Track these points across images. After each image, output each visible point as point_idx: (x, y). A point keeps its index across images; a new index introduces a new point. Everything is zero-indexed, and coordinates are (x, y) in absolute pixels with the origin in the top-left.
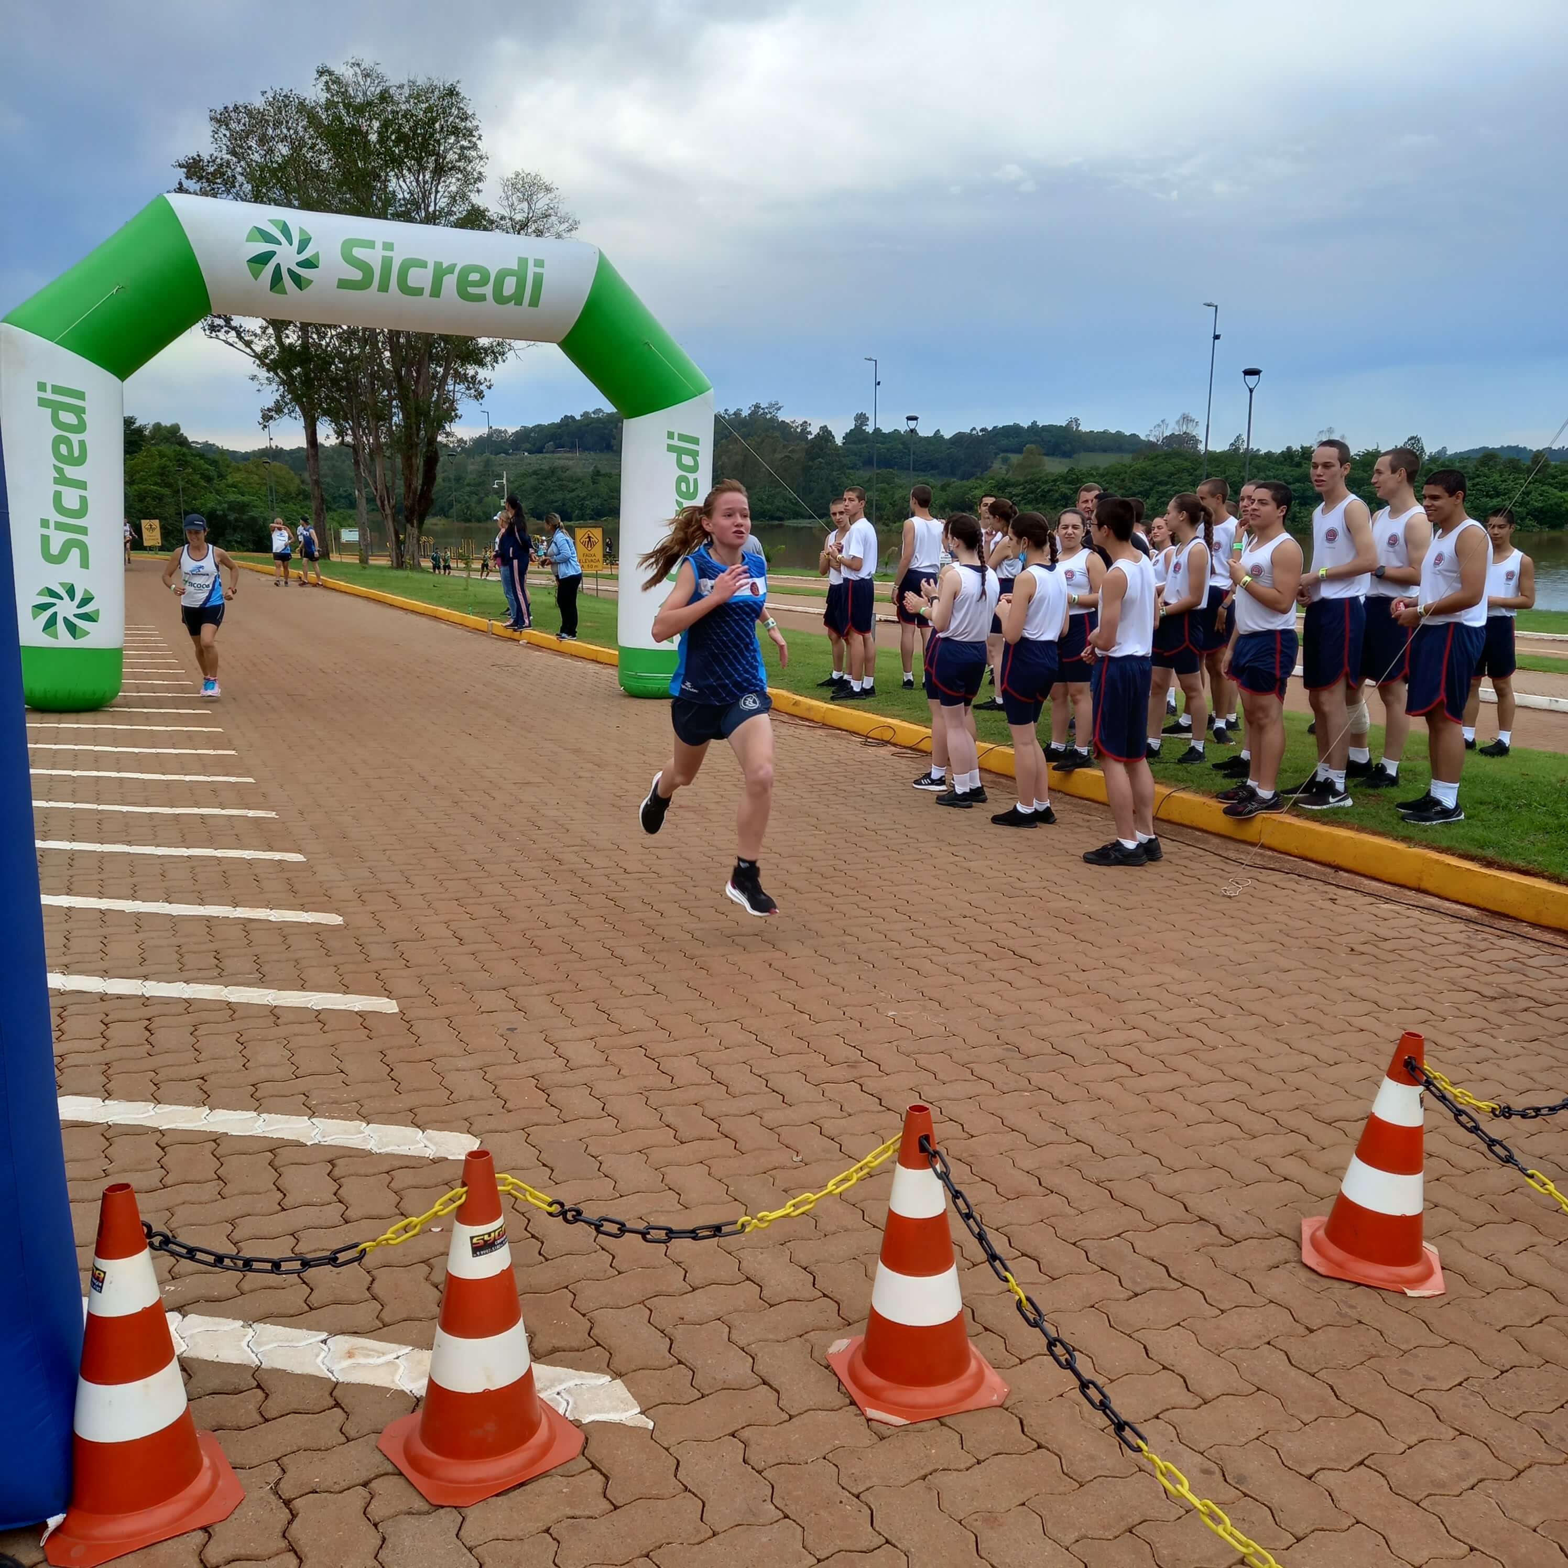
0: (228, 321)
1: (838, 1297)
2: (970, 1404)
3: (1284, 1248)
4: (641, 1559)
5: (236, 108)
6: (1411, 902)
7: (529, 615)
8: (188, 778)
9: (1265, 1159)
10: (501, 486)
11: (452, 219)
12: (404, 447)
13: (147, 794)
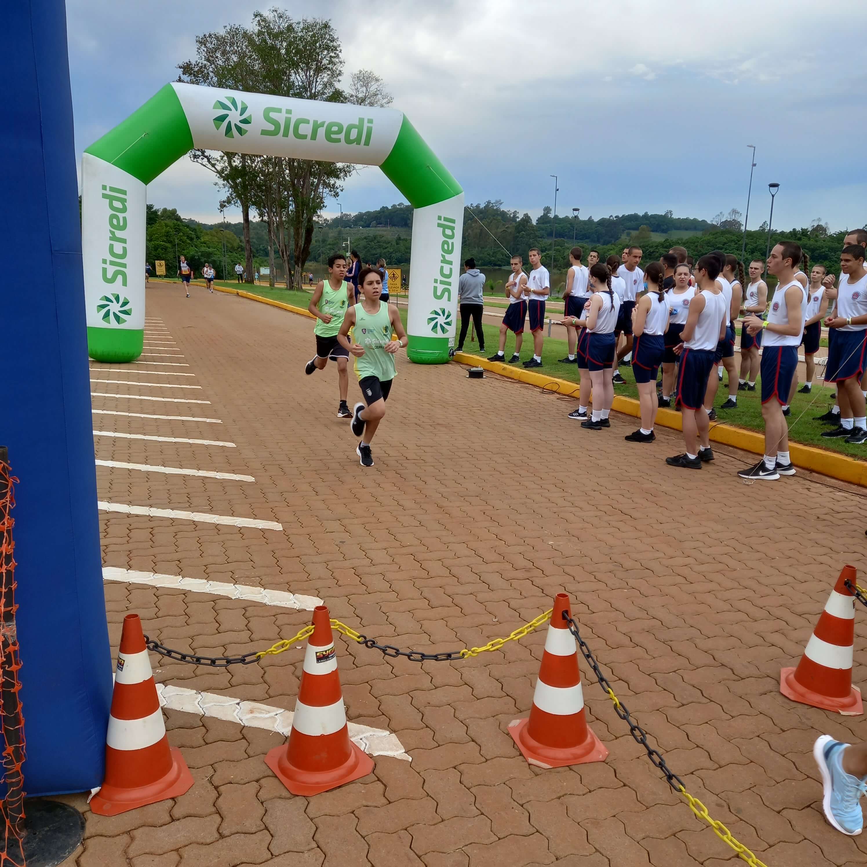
0: (203, 152)
1: (515, 697)
2: (586, 759)
3: (770, 684)
4: (402, 831)
5: (210, 35)
6: (854, 492)
8: (176, 400)
9: (762, 634)
10: (347, 245)
11: (324, 97)
12: (295, 223)
13: (155, 408)
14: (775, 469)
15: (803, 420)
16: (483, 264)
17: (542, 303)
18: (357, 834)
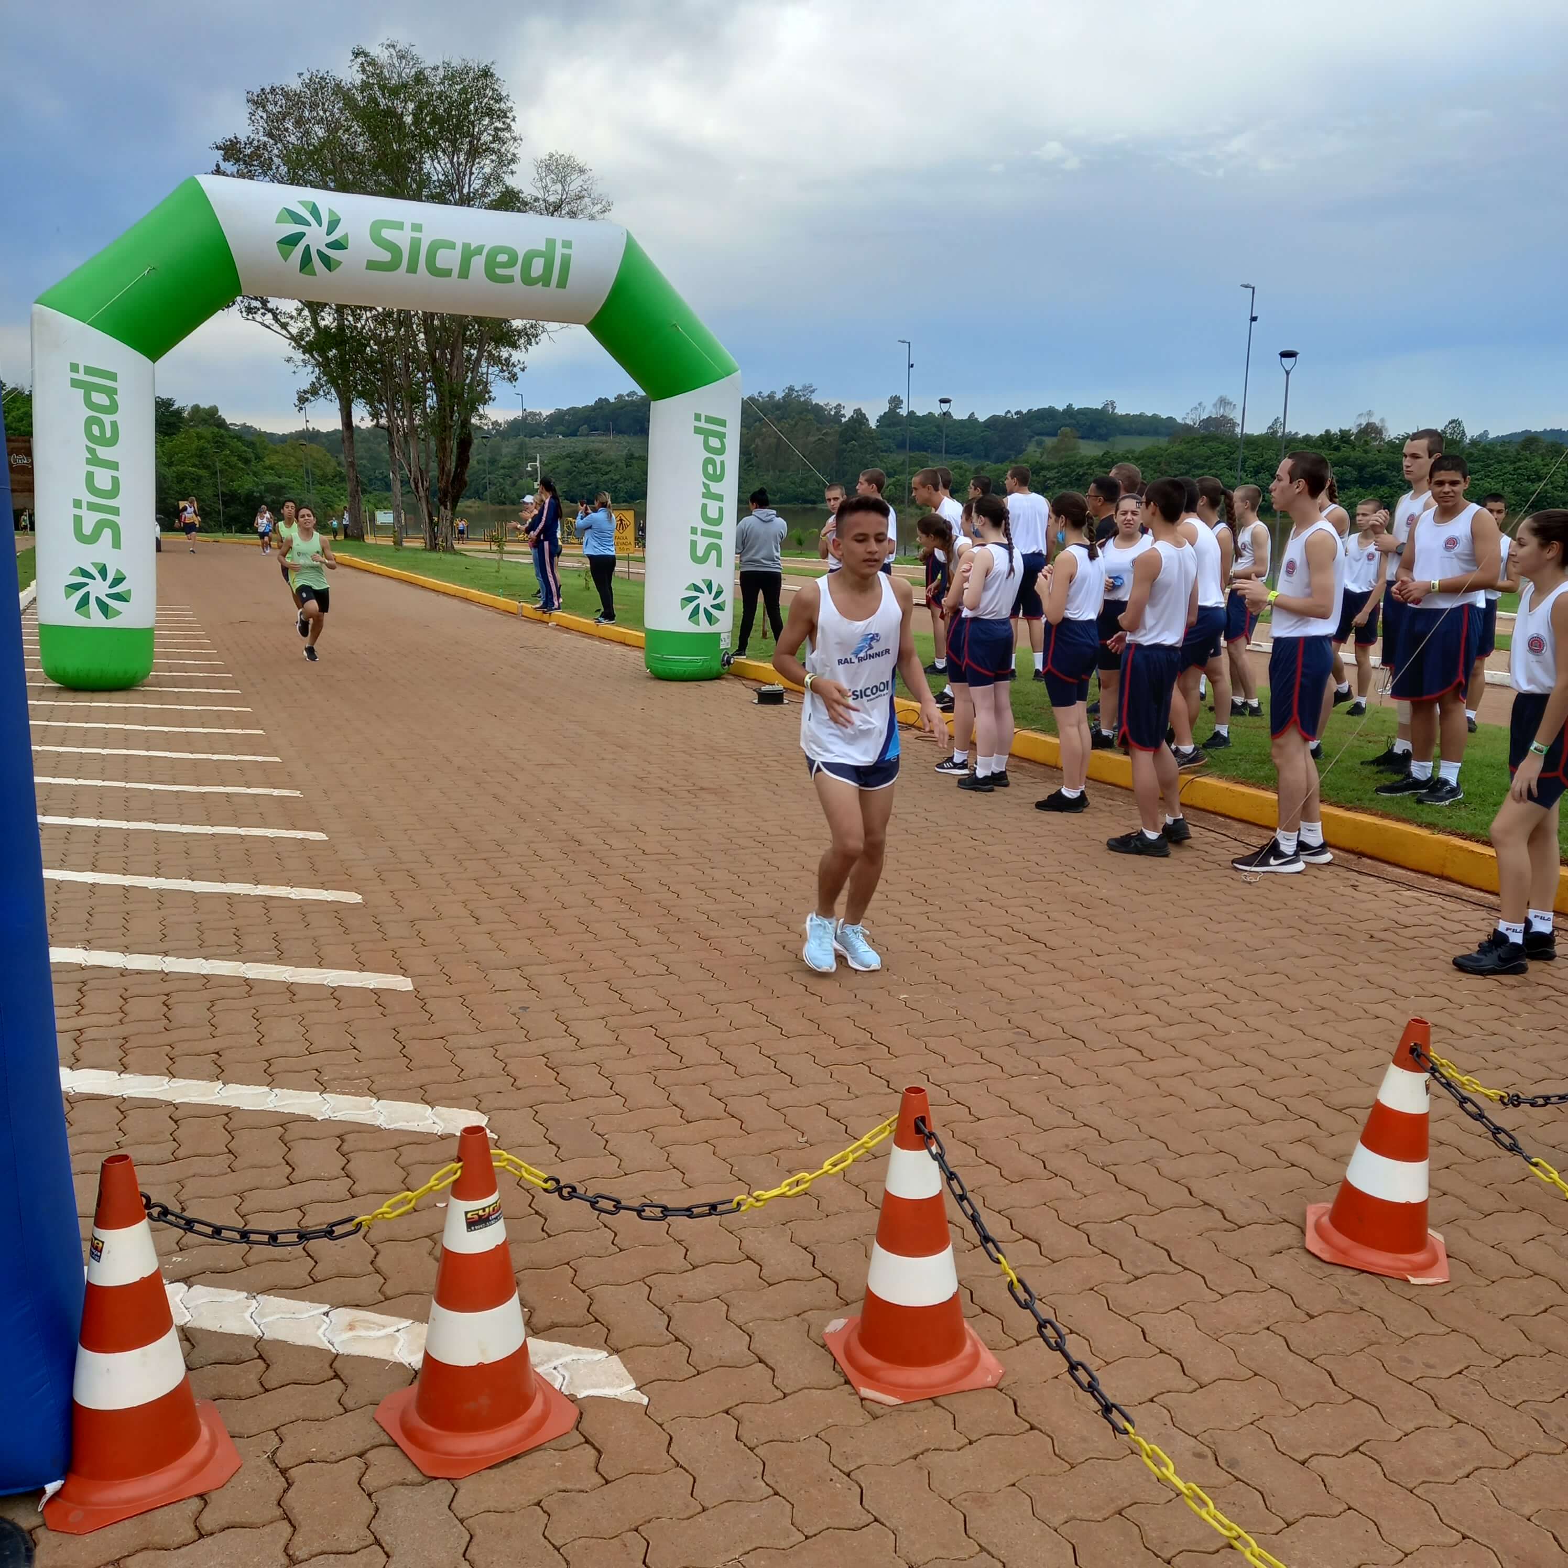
0: (264, 303)
1: (837, 1278)
2: (965, 1384)
3: (1288, 1234)
4: (629, 1533)
5: (273, 90)
6: (1433, 889)
7: (559, 597)
8: (215, 757)
9: (1274, 1145)
10: (535, 469)
11: (486, 201)
12: (438, 429)
13: (174, 772)
14: (1296, 854)
15: (1343, 764)
16: (782, 501)
18: (547, 1543)
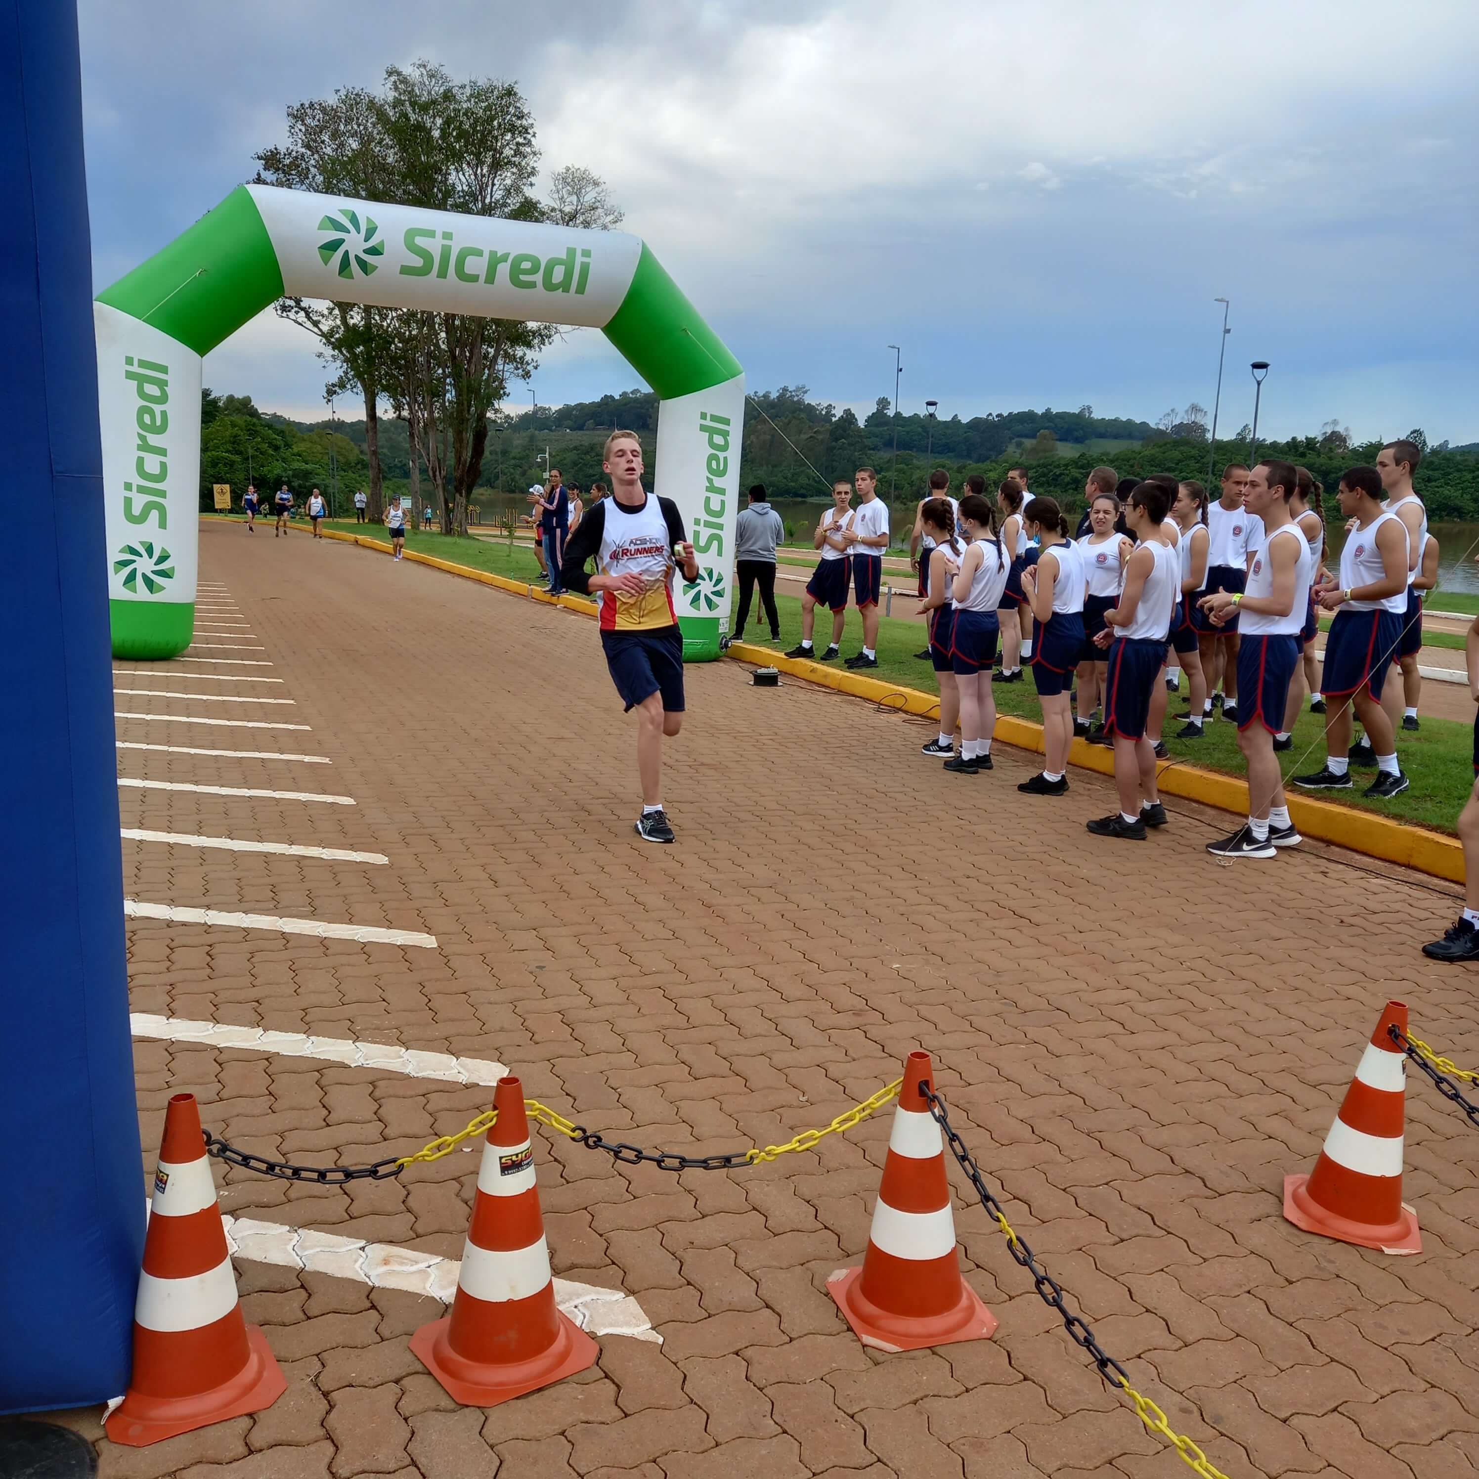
0: (298, 302)
1: (838, 1230)
2: (961, 1335)
3: (1267, 1204)
4: (648, 1465)
5: (311, 105)
6: (1400, 878)
8: (251, 725)
9: (1252, 1118)
10: (544, 460)
11: (506, 210)
12: (456, 421)
13: (212, 737)
14: (1268, 840)
15: (1313, 756)
17: (877, 561)
18: (571, 1471)
